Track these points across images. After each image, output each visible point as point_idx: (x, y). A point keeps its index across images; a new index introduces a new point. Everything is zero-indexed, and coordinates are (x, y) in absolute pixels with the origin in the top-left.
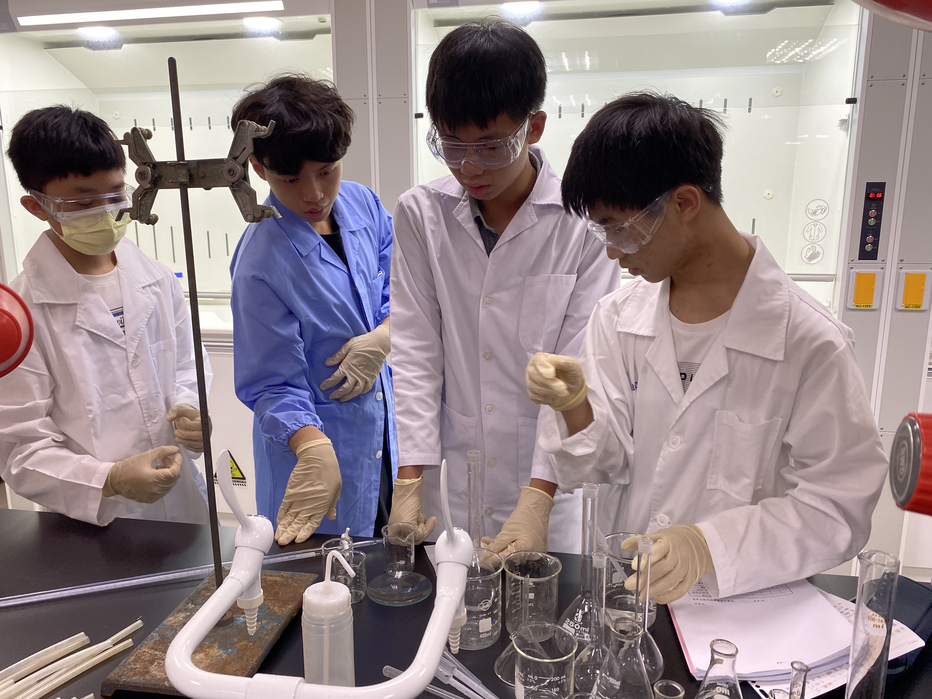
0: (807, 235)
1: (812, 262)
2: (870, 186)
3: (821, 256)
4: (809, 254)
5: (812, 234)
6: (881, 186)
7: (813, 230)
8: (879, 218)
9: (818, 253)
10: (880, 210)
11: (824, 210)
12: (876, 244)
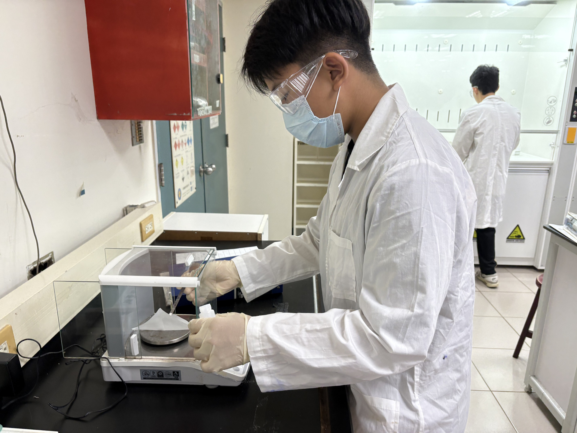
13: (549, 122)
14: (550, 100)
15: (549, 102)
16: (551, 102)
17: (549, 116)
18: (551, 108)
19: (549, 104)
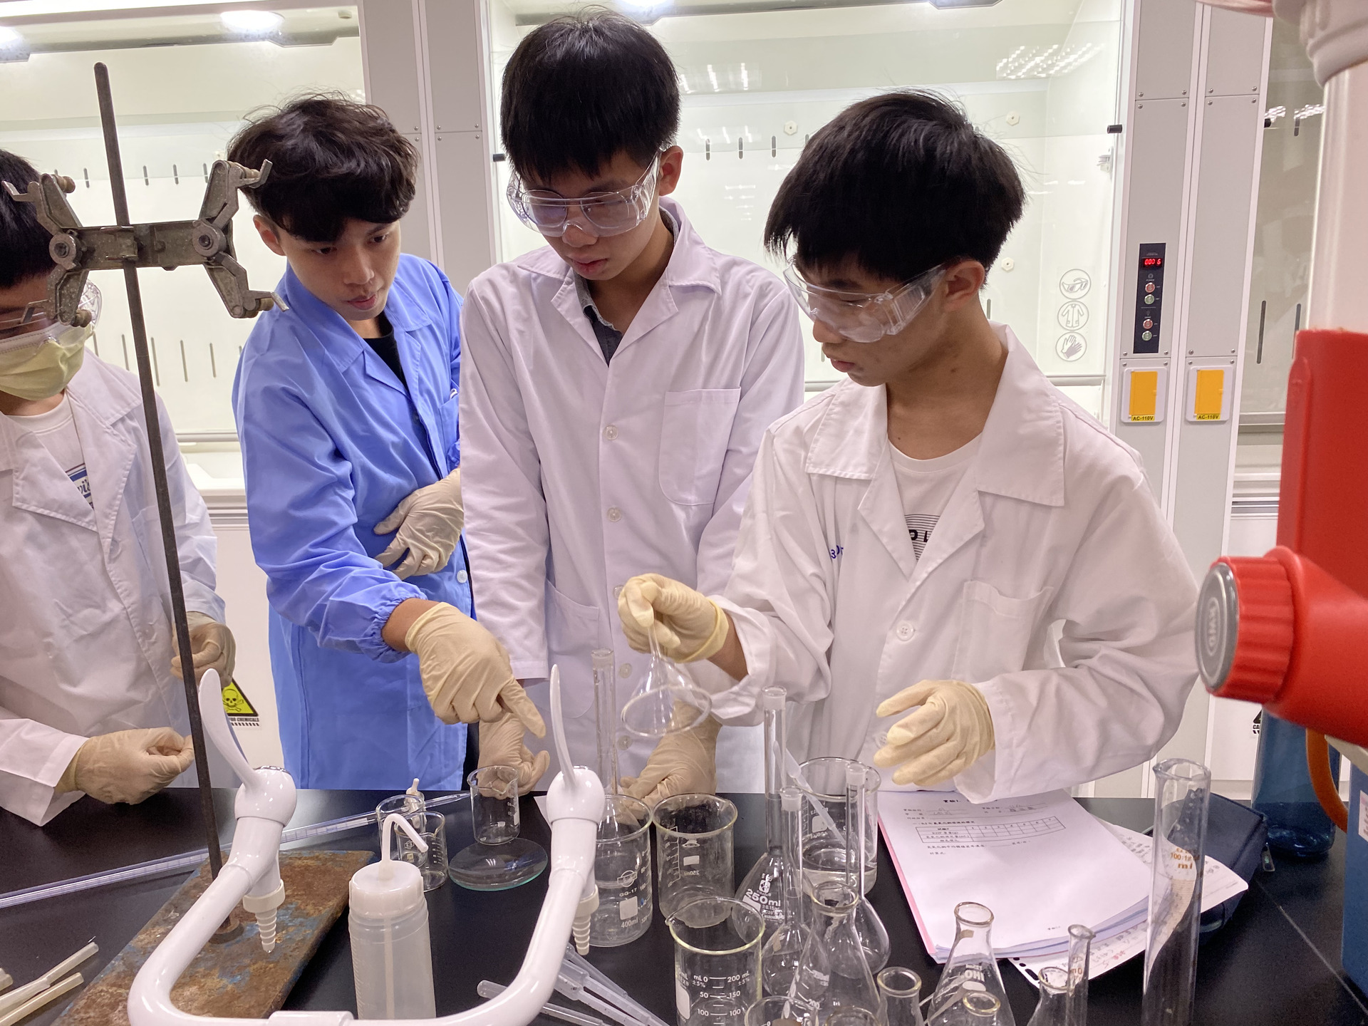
0: (1063, 320)
1: (1072, 358)
2: (1145, 249)
3: (1083, 349)
4: (1066, 347)
5: (1070, 319)
6: (1160, 249)
7: (1071, 313)
8: (1158, 293)
9: (1079, 345)
10: (1159, 282)
11: (1084, 285)
12: (1155, 330)
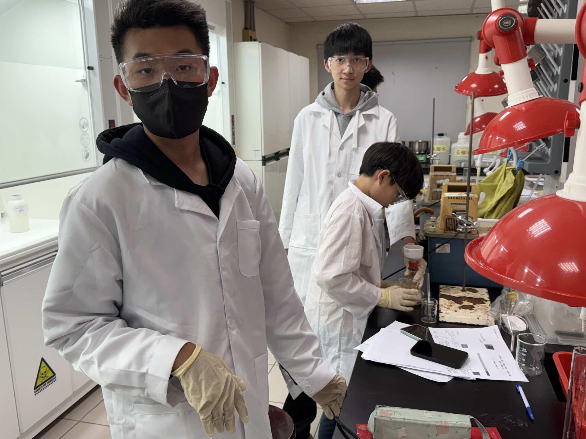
13: (87, 156)
14: (82, 123)
15: (82, 126)
16: (83, 127)
17: (86, 147)
18: (85, 136)
19: (82, 129)
